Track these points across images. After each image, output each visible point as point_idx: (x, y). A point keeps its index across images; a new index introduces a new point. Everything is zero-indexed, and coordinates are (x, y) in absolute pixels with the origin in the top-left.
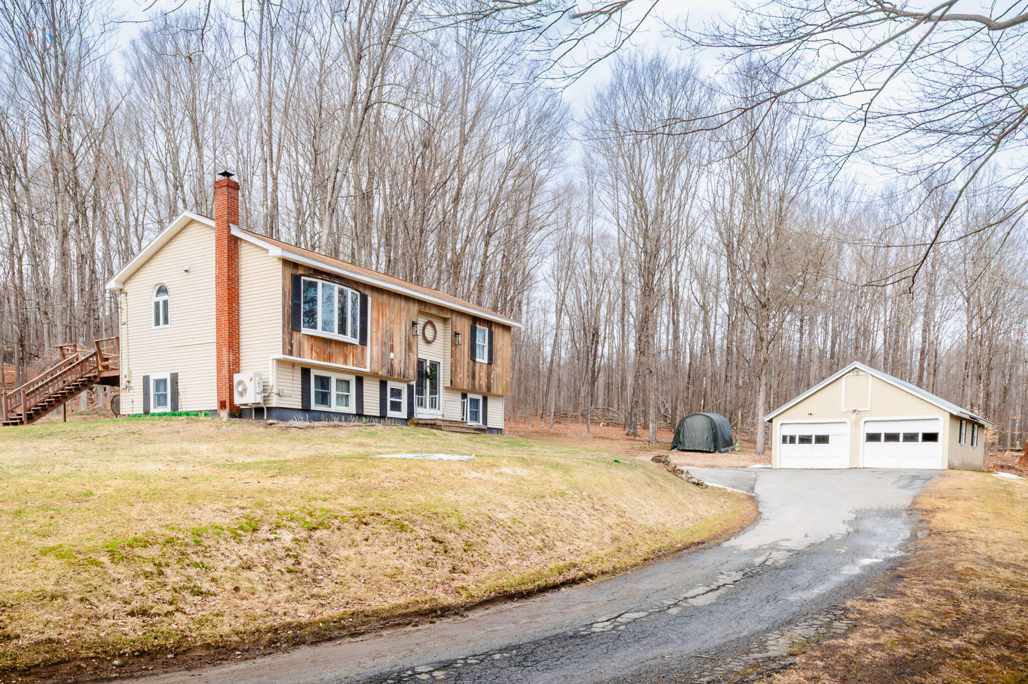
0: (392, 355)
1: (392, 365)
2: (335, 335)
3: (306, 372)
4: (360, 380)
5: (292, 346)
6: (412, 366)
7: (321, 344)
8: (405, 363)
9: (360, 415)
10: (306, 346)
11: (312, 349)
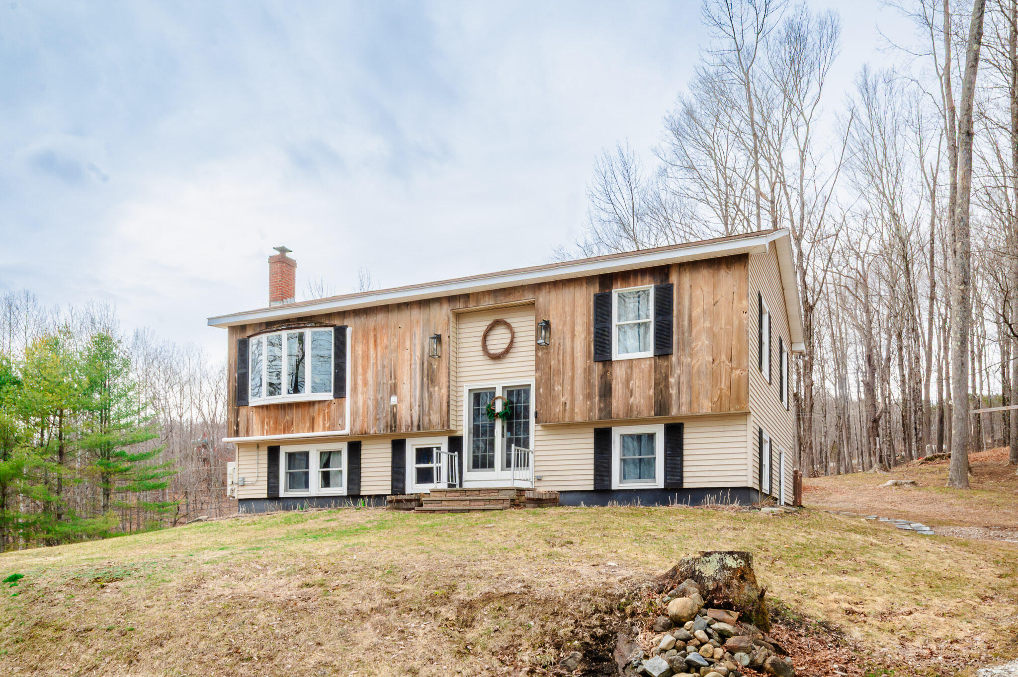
0: (394, 400)
1: (394, 416)
2: (285, 397)
3: (273, 452)
4: (355, 448)
5: (238, 426)
6: (435, 407)
7: (273, 413)
8: (421, 405)
9: (354, 496)
10: (255, 419)
11: (263, 423)
